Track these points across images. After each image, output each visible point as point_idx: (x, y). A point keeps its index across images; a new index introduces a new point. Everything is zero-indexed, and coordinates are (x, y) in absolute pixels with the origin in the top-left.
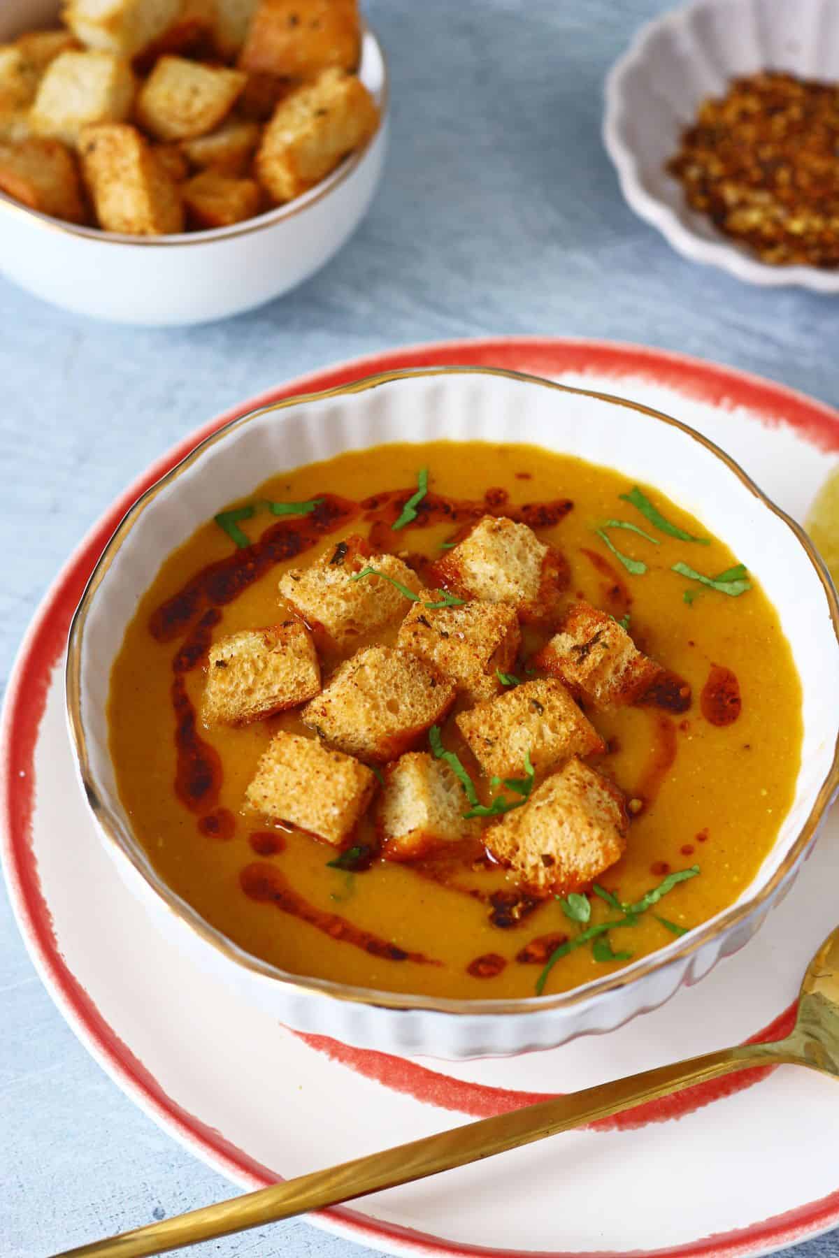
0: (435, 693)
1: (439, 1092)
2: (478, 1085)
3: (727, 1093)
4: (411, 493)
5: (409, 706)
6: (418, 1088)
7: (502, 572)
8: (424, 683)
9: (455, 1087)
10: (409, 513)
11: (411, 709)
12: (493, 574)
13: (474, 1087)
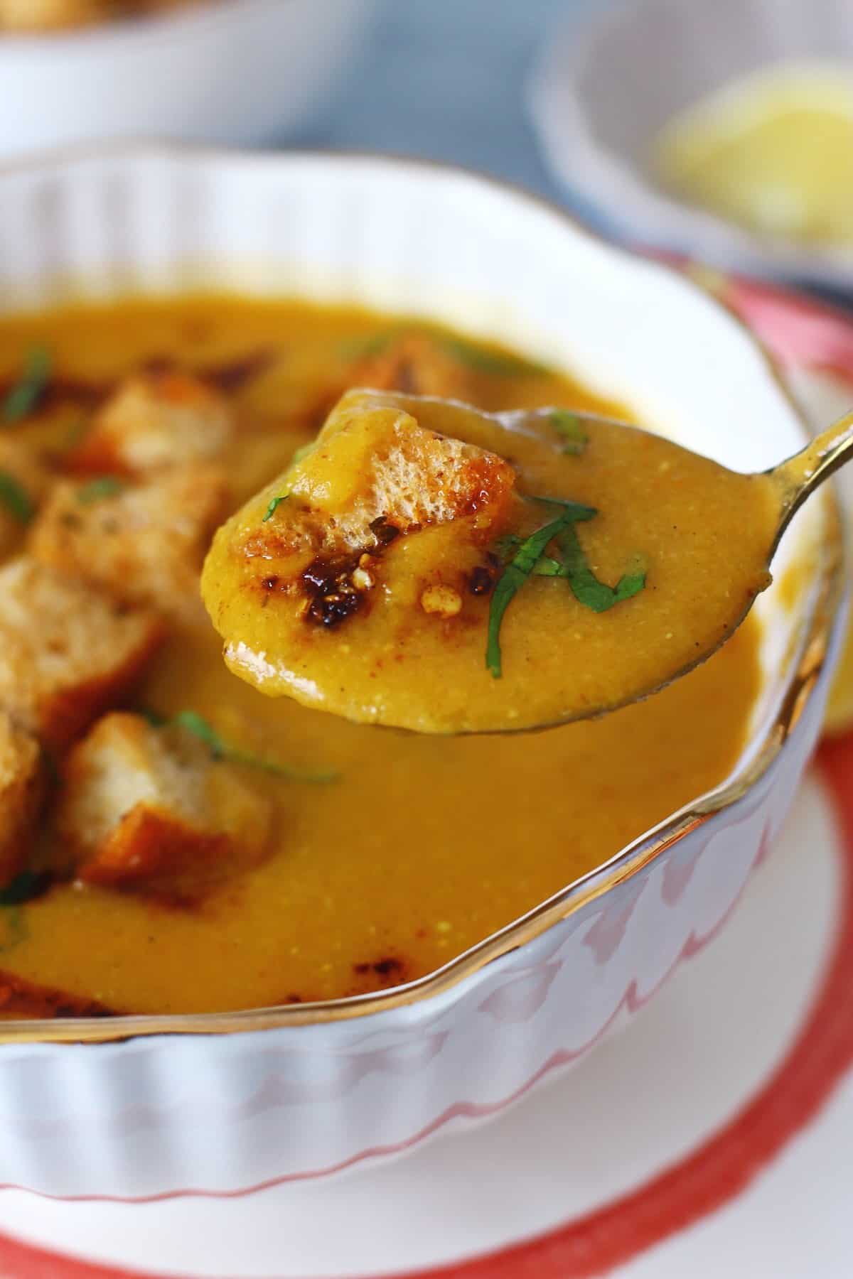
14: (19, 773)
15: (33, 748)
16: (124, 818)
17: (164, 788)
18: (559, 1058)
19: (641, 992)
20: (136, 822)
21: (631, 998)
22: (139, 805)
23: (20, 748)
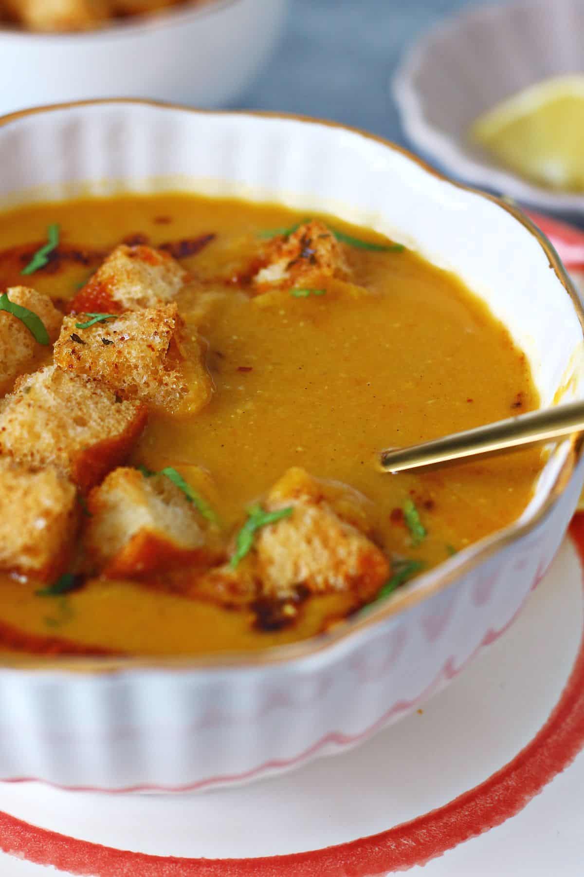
0: (123, 408)
1: (129, 870)
2: (174, 858)
3: (477, 832)
4: (39, 246)
5: (99, 421)
6: (102, 868)
7: (150, 292)
8: (109, 399)
9: (148, 863)
10: (39, 260)
11: (102, 423)
12: (139, 295)
13: (172, 860)
14: (65, 506)
15: (72, 489)
16: (133, 538)
17: (157, 518)
18: (401, 706)
19: (457, 664)
20: (140, 541)
21: (449, 670)
22: (143, 530)
23: (65, 490)
